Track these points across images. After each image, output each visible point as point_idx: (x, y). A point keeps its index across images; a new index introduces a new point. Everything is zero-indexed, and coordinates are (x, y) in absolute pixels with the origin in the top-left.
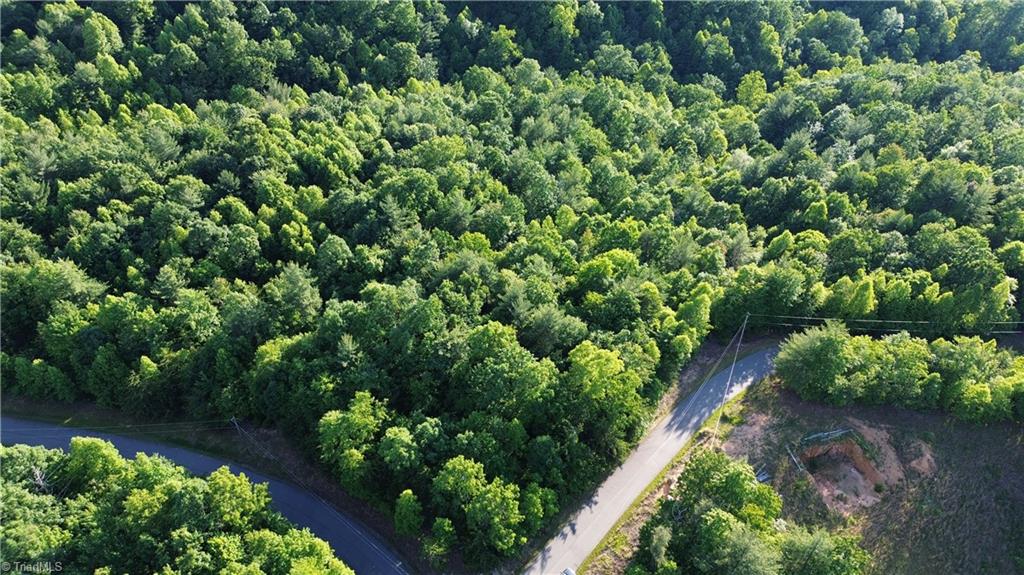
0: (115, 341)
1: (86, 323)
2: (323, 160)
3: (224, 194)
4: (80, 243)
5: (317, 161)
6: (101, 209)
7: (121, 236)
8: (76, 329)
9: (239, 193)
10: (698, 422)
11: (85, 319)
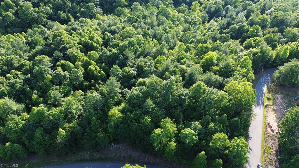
0: (41, 126)
1: (24, 122)
2: (90, 42)
3: (58, 60)
4: (6, 90)
5: (88, 43)
6: (8, 75)
7: (23, 84)
8: (21, 125)
9: (64, 59)
10: (262, 101)
11: (23, 120)
